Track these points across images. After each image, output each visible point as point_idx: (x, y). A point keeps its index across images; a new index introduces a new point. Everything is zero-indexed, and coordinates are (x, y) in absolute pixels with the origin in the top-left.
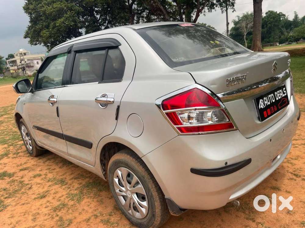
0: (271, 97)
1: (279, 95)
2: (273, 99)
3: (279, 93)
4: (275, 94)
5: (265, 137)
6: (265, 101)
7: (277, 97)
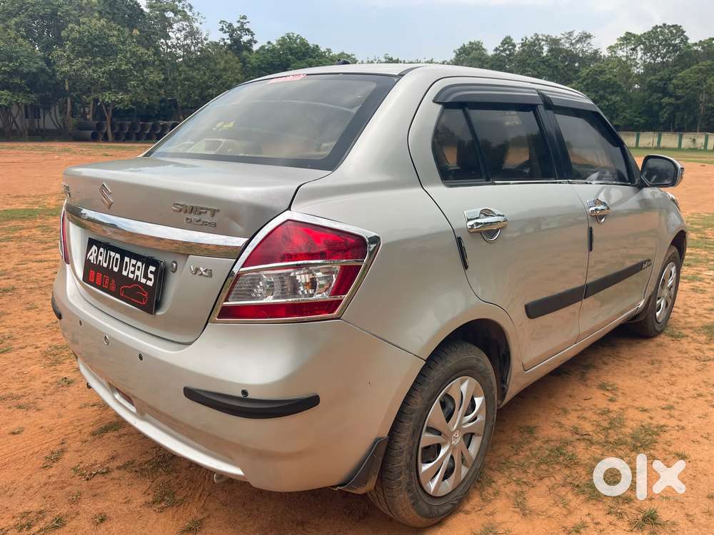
0: (114, 257)
1: (132, 269)
2: (116, 266)
3: (134, 266)
4: (125, 261)
5: (77, 309)
6: (101, 255)
7: (125, 270)
